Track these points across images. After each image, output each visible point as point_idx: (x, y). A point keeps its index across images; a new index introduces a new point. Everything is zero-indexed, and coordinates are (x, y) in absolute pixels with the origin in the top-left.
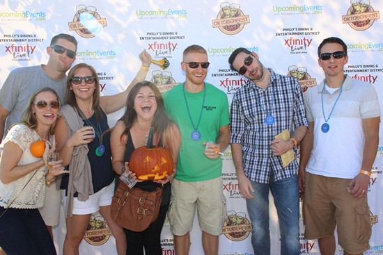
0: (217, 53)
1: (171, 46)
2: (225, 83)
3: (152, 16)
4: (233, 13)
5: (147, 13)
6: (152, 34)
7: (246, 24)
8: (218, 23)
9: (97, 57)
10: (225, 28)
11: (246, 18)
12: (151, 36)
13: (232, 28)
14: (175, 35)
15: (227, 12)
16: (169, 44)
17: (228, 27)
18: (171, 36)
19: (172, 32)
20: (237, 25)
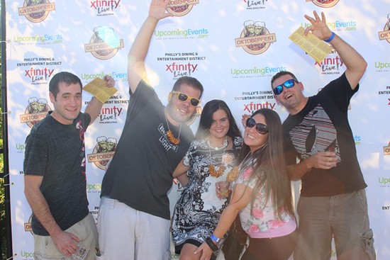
1: (191, 67)
2: (249, 107)
4: (258, 32)
5: (166, 33)
6: (171, 55)
7: (272, 42)
8: (242, 42)
10: (249, 48)
11: (272, 38)
12: (169, 57)
13: (257, 48)
14: (195, 56)
15: (251, 30)
16: (189, 65)
18: (191, 56)
19: (191, 52)
20: (262, 44)
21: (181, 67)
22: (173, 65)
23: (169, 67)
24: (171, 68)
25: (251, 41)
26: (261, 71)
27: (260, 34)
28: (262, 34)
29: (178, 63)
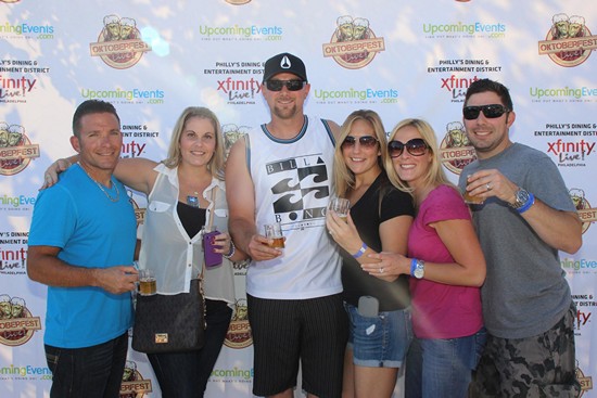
0: (329, 99)
1: (254, 84)
3: (225, 36)
4: (358, 34)
5: (218, 31)
6: (225, 65)
7: (378, 51)
8: (333, 50)
9: (134, 99)
10: (344, 58)
11: (379, 44)
13: (355, 59)
15: (348, 32)
17: (348, 56)
18: (255, 68)
19: (256, 62)
20: (363, 54)
21: (240, 84)
22: (228, 81)
23: (221, 85)
24: (225, 85)
25: (347, 48)
26: (359, 94)
27: (362, 38)
28: (364, 37)
29: (235, 78)
